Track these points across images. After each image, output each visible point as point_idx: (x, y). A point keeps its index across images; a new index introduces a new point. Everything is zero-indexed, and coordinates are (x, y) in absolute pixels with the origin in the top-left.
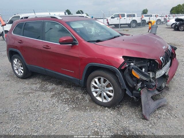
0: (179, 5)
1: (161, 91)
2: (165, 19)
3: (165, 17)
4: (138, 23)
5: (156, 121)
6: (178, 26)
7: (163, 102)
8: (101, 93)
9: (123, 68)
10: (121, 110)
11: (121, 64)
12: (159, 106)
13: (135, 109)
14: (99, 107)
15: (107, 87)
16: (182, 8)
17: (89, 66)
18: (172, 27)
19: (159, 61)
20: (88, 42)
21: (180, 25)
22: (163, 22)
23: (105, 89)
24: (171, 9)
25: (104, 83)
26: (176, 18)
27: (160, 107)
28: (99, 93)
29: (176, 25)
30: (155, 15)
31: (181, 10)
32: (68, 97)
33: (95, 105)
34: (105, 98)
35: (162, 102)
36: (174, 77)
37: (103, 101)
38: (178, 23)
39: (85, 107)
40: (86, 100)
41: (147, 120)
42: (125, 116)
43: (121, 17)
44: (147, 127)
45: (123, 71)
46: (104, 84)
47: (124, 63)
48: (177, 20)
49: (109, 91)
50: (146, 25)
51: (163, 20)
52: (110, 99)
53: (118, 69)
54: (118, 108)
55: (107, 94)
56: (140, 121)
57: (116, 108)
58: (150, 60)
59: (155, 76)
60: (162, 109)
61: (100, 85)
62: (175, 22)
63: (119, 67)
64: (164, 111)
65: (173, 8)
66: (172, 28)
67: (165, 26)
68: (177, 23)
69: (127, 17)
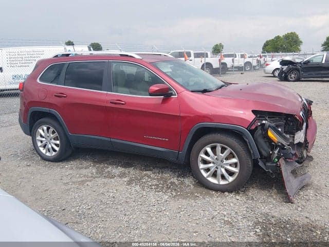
0: (278, 37)
1: (302, 163)
2: (258, 61)
3: (259, 58)
4: (214, 67)
5: (305, 204)
6: (286, 73)
7: (307, 179)
8: (216, 169)
9: (253, 127)
10: (250, 194)
11: (251, 121)
12: (302, 185)
13: (269, 191)
14: (214, 192)
15: (227, 159)
16: (283, 42)
17: (196, 129)
18: (274, 74)
19: (300, 117)
20: (192, 91)
21: (290, 71)
22: (255, 66)
23: (224, 163)
24: (264, 44)
25: (222, 152)
26: (280, 59)
27: (303, 187)
28: (212, 170)
29: (282, 72)
30: (241, 55)
31: (282, 46)
32: (155, 182)
33: (206, 190)
34: (223, 177)
35: (305, 180)
36: (315, 144)
37: (219, 183)
38: (285, 68)
39: (192, 193)
40: (189, 186)
41: (292, 203)
42: (260, 201)
43: (186, 56)
44: (296, 211)
45: (253, 132)
46: (222, 155)
47: (254, 120)
48: (283, 63)
49: (231, 165)
50: (227, 73)
51: (254, 63)
52: (231, 179)
53: (247, 129)
54: (244, 192)
55: (227, 170)
56: (282, 205)
57: (240, 192)
58: (288, 116)
59: (294, 140)
60: (307, 190)
61: (216, 157)
62: (279, 66)
63: (248, 126)
64: (311, 192)
65: (267, 42)
66: (274, 76)
67: (261, 73)
68: (283, 69)
69: (195, 57)
